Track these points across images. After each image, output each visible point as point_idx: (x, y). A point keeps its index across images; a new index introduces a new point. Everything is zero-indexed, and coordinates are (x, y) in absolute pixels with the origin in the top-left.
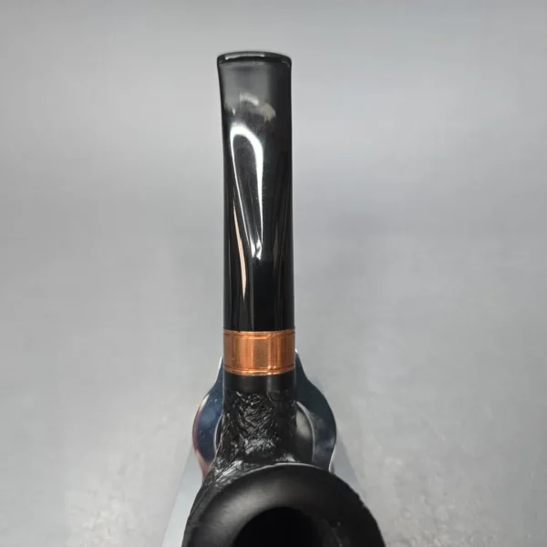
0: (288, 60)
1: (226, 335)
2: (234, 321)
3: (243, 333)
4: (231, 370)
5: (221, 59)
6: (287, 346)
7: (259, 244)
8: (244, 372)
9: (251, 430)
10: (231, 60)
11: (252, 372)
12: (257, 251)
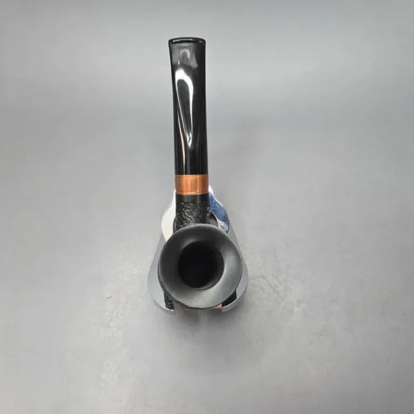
0: (204, 41)
1: (176, 178)
2: (179, 170)
3: (184, 176)
4: (179, 193)
5: (171, 42)
6: (205, 184)
7: (191, 135)
8: (185, 194)
9: (189, 219)
10: (176, 42)
11: (189, 193)
12: (190, 139)
